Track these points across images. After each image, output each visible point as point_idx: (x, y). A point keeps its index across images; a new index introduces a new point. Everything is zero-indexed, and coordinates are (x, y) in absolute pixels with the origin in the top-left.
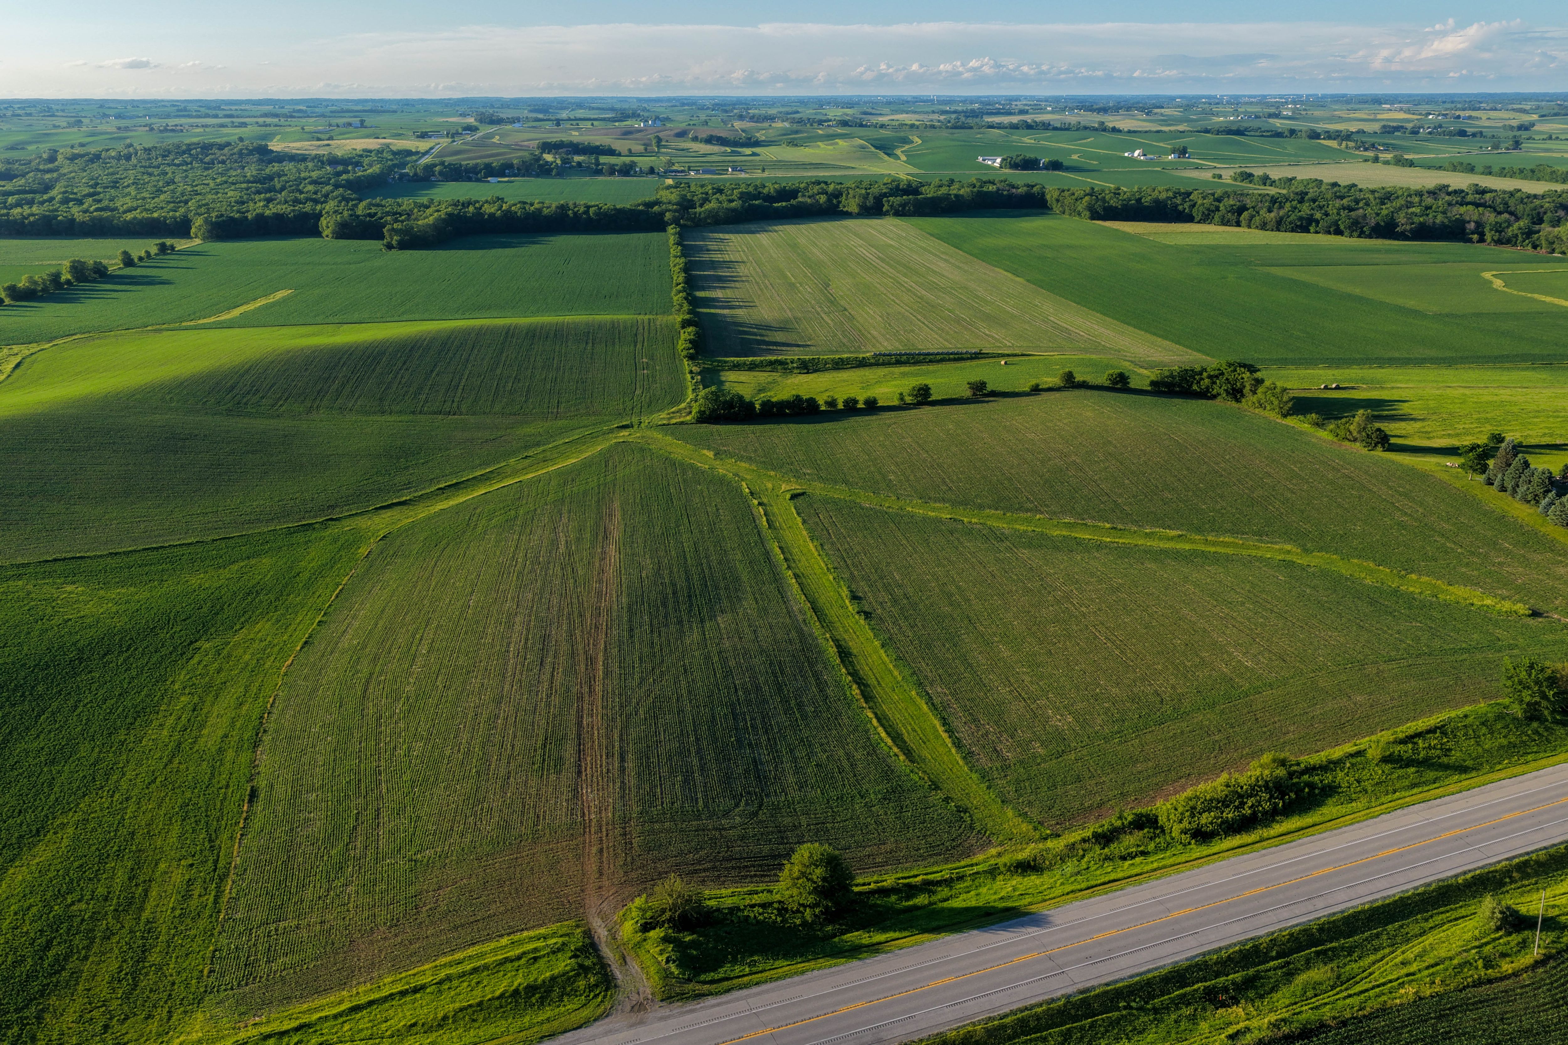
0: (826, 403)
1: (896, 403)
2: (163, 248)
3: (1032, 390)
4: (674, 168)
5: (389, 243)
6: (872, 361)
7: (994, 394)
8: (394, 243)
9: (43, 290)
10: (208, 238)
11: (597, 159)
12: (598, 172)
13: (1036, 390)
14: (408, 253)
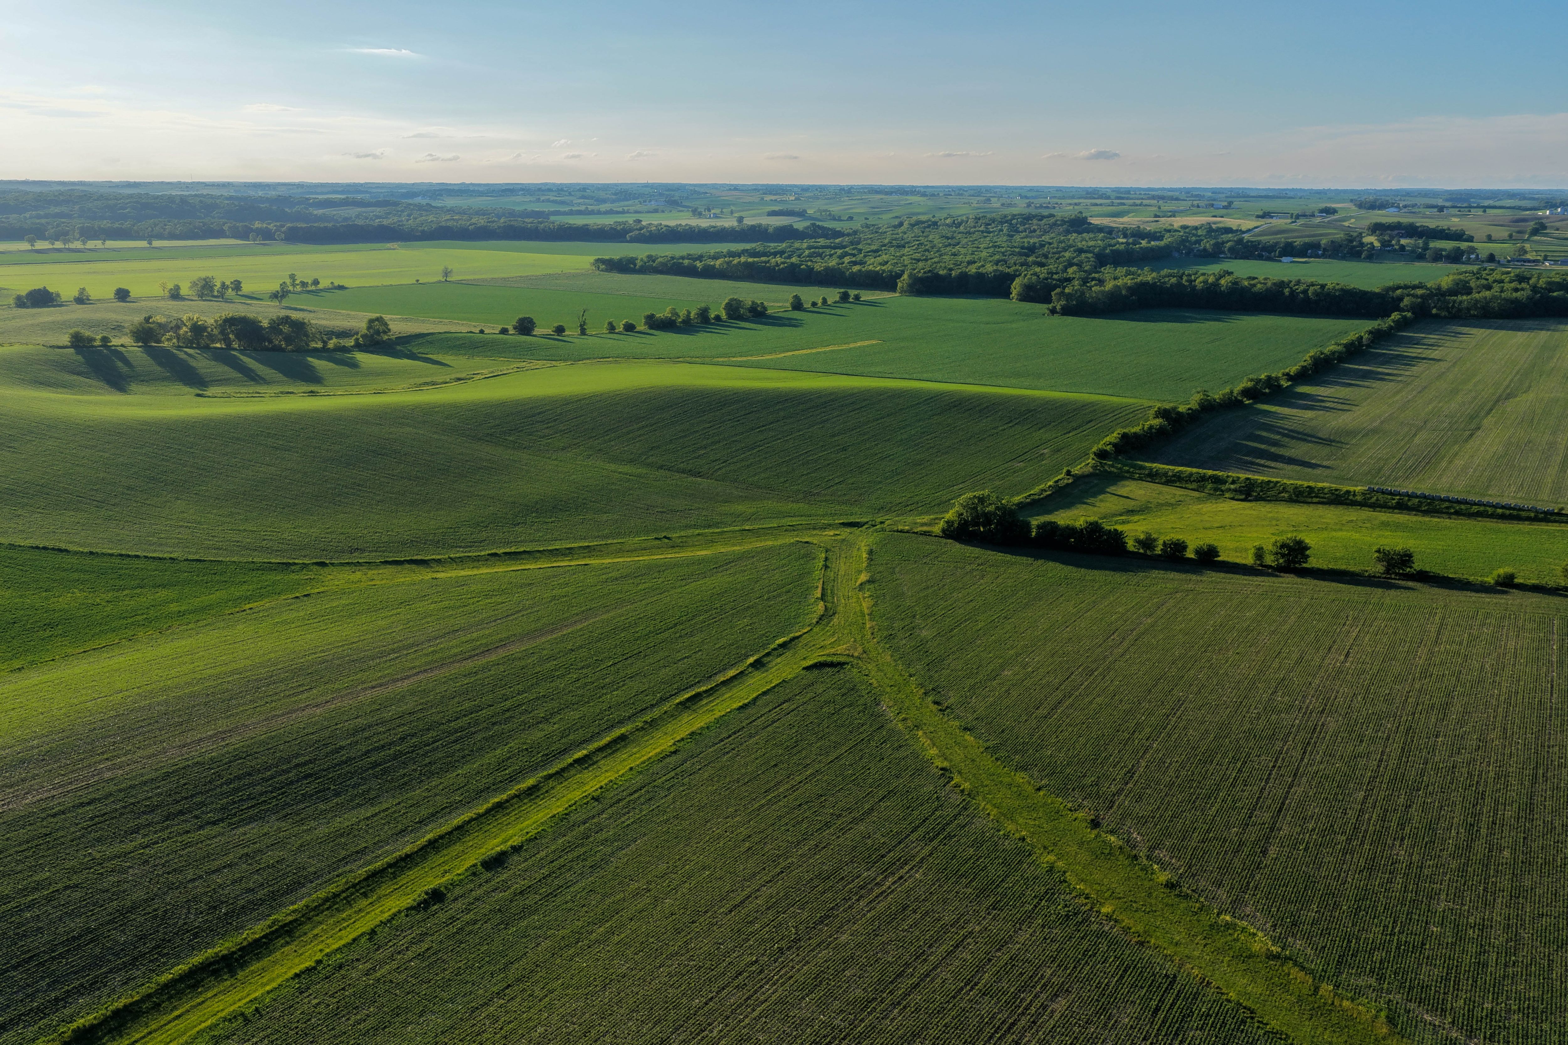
0: (1138, 541)
1: (1249, 560)
2: (845, 297)
3: (1498, 583)
4: (1528, 256)
5: (1055, 308)
6: (1359, 498)
7: (1424, 577)
8: (1058, 307)
9: (683, 322)
10: (905, 292)
11: (1426, 244)
12: (1421, 257)
13: (1507, 584)
14: (1070, 319)
